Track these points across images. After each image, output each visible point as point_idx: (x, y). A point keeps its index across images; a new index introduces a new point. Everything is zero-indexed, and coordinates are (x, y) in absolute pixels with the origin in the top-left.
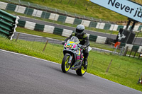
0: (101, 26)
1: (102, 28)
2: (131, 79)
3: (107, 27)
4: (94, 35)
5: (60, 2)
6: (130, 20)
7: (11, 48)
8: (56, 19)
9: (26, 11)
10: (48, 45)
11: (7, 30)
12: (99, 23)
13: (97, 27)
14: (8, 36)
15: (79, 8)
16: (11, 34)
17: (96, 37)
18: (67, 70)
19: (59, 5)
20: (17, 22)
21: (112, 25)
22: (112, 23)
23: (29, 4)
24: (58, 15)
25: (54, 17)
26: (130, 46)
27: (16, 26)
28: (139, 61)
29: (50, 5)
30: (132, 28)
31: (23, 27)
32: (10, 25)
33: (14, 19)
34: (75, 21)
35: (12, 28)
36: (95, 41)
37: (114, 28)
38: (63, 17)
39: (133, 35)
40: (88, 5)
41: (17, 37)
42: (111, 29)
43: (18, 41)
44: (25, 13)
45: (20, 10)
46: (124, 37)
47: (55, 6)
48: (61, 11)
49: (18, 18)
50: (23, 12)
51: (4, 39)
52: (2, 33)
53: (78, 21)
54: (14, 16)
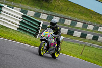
0: (101, 29)
4: (97, 36)
5: (73, 12)
7: (37, 44)
8: (69, 24)
9: (48, 18)
11: (34, 32)
12: (100, 27)
13: (99, 30)
14: (35, 36)
15: (86, 16)
16: (37, 35)
17: (98, 38)
19: (72, 13)
20: (41, 25)
23: (50, 13)
24: (71, 21)
25: (68, 22)
27: (41, 29)
29: (65, 14)
32: (37, 27)
34: (83, 25)
35: (37, 30)
36: (97, 40)
38: (74, 22)
40: (93, 14)
45: (44, 17)
47: (68, 14)
48: (73, 18)
49: (42, 22)
50: (46, 19)
51: (32, 38)
52: (30, 33)
53: (85, 25)
54: (39, 22)
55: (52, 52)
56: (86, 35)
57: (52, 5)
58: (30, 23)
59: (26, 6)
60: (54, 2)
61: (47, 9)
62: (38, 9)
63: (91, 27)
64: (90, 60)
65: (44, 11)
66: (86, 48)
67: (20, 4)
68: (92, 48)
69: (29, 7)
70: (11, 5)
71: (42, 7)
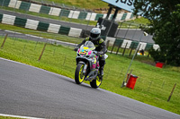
0: (74, 15)
1: (76, 17)
2: (114, 82)
3: (83, 16)
4: (66, 26)
6: (111, 7)
8: (18, 7)
10: (8, 39)
12: (72, 11)
13: (70, 17)
17: (69, 29)
21: (89, 14)
22: (89, 11)
24: (20, 2)
25: (15, 4)
26: (112, 40)
28: (123, 59)
30: (114, 16)
34: (41, 9)
36: (67, 34)
37: (92, 17)
39: (115, 26)
42: (87, 19)
46: (104, 28)
53: (45, 9)
55: (93, 78)
56: (48, 25)
63: (55, 12)
64: (55, 68)
66: (48, 48)
68: (59, 48)
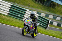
7: (47, 33)
9: (53, 17)
11: (45, 26)
14: (46, 28)
18: (25, 34)
20: (49, 22)
23: (55, 15)
27: (49, 24)
31: (52, 24)
32: (47, 23)
33: (48, 21)
35: (47, 25)
41: (49, 29)
43: (50, 30)
44: (53, 18)
45: (51, 17)
49: (50, 20)
50: (52, 18)
51: (44, 29)
52: (43, 27)
54: (48, 20)
57: (56, 10)
58: (43, 20)
59: (40, 10)
60: (57, 8)
61: (53, 12)
62: (47, 12)
65: (51, 13)
67: (37, 9)
69: (42, 11)
70: (31, 10)
71: (50, 11)
